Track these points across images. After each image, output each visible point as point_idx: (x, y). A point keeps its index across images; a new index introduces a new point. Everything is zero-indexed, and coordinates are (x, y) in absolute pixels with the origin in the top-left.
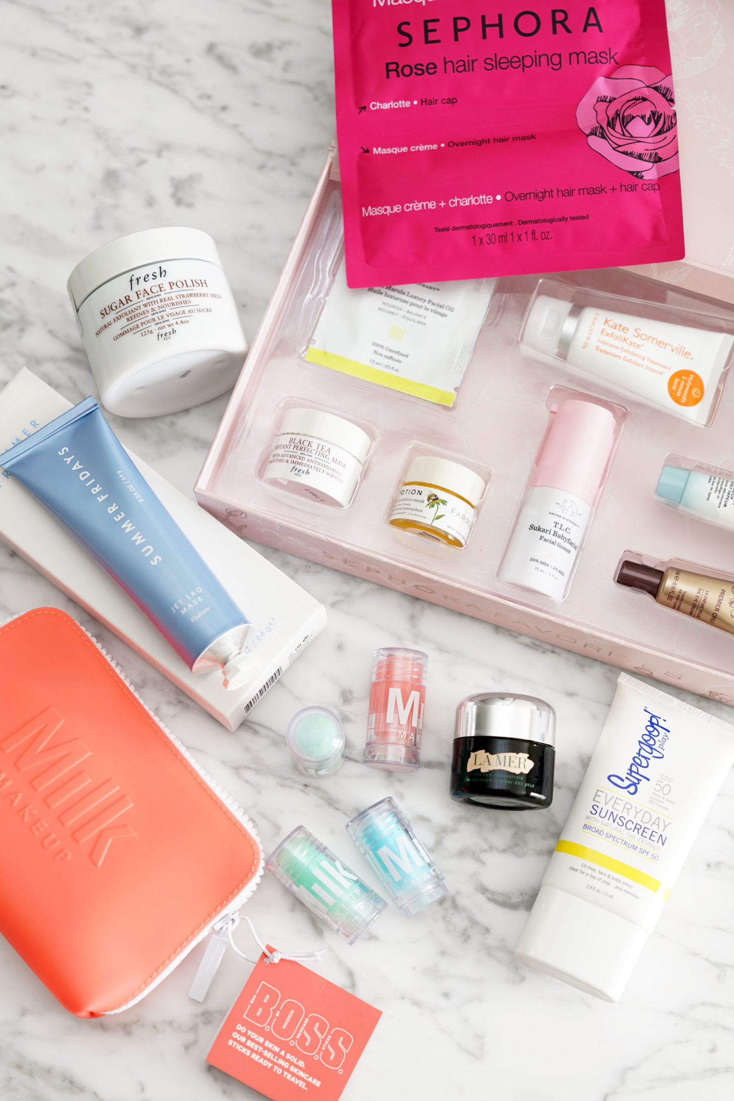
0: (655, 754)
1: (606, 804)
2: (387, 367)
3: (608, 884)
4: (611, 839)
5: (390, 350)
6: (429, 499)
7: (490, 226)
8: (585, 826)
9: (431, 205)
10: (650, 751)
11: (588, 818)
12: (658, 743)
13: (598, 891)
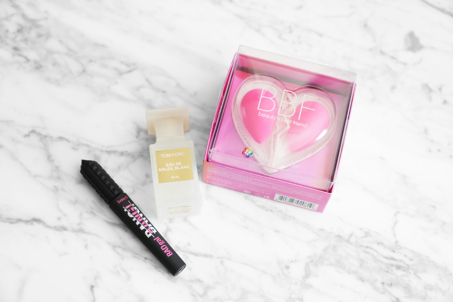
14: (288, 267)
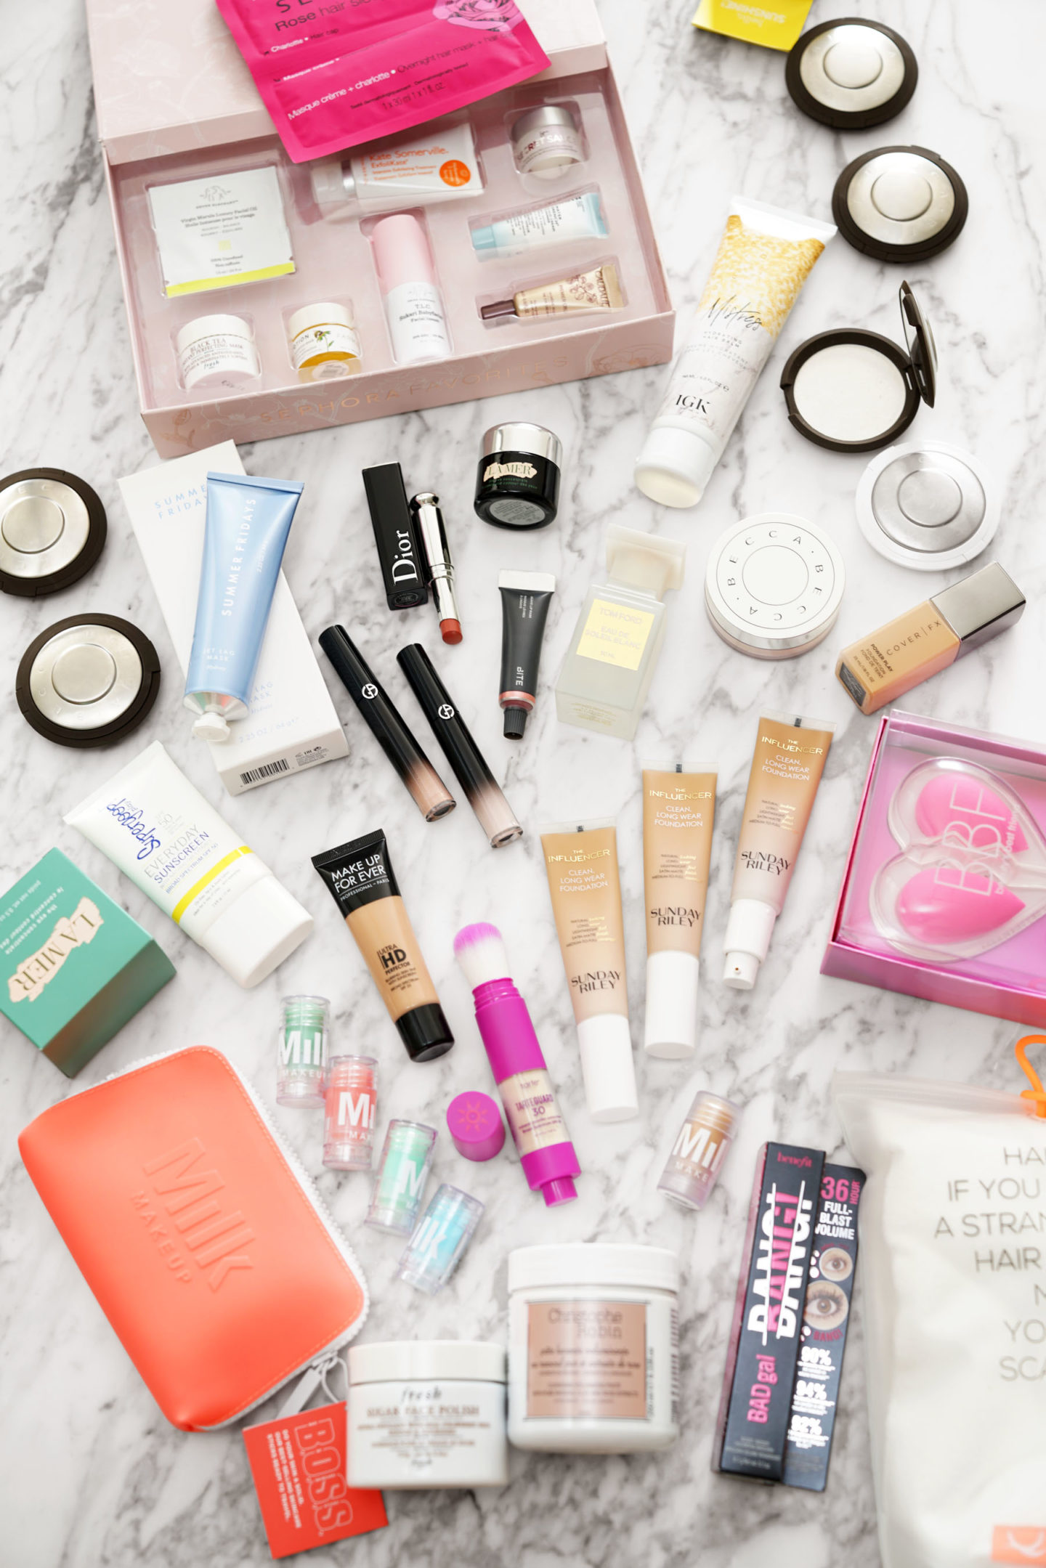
0: (137, 816)
1: (157, 868)
2: (232, 271)
3: (218, 889)
4: (186, 874)
5: (228, 259)
6: (316, 336)
7: (393, 93)
8: (168, 891)
9: (343, 92)
10: (133, 819)
11: (162, 887)
12: (130, 811)
13: (221, 899)
14: (735, 124)
